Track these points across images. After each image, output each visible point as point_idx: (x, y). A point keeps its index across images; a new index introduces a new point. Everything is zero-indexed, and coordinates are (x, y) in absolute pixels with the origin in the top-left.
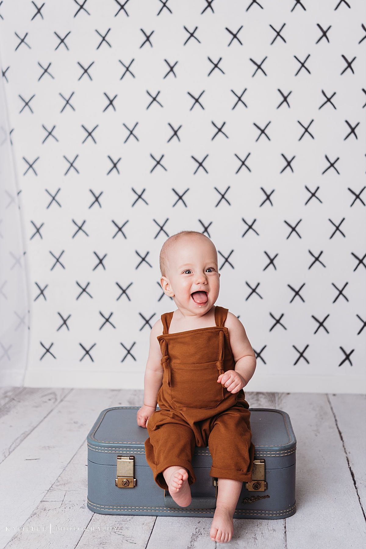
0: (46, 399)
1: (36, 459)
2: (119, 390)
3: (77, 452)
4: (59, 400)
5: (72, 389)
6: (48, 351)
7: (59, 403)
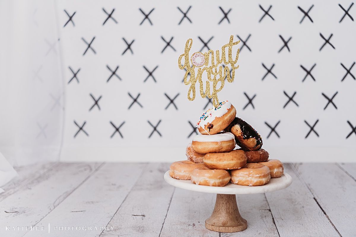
1: (82, 211)
2: (148, 163)
3: (121, 206)
4: (94, 169)
5: (104, 163)
6: (81, 129)
7: (95, 172)
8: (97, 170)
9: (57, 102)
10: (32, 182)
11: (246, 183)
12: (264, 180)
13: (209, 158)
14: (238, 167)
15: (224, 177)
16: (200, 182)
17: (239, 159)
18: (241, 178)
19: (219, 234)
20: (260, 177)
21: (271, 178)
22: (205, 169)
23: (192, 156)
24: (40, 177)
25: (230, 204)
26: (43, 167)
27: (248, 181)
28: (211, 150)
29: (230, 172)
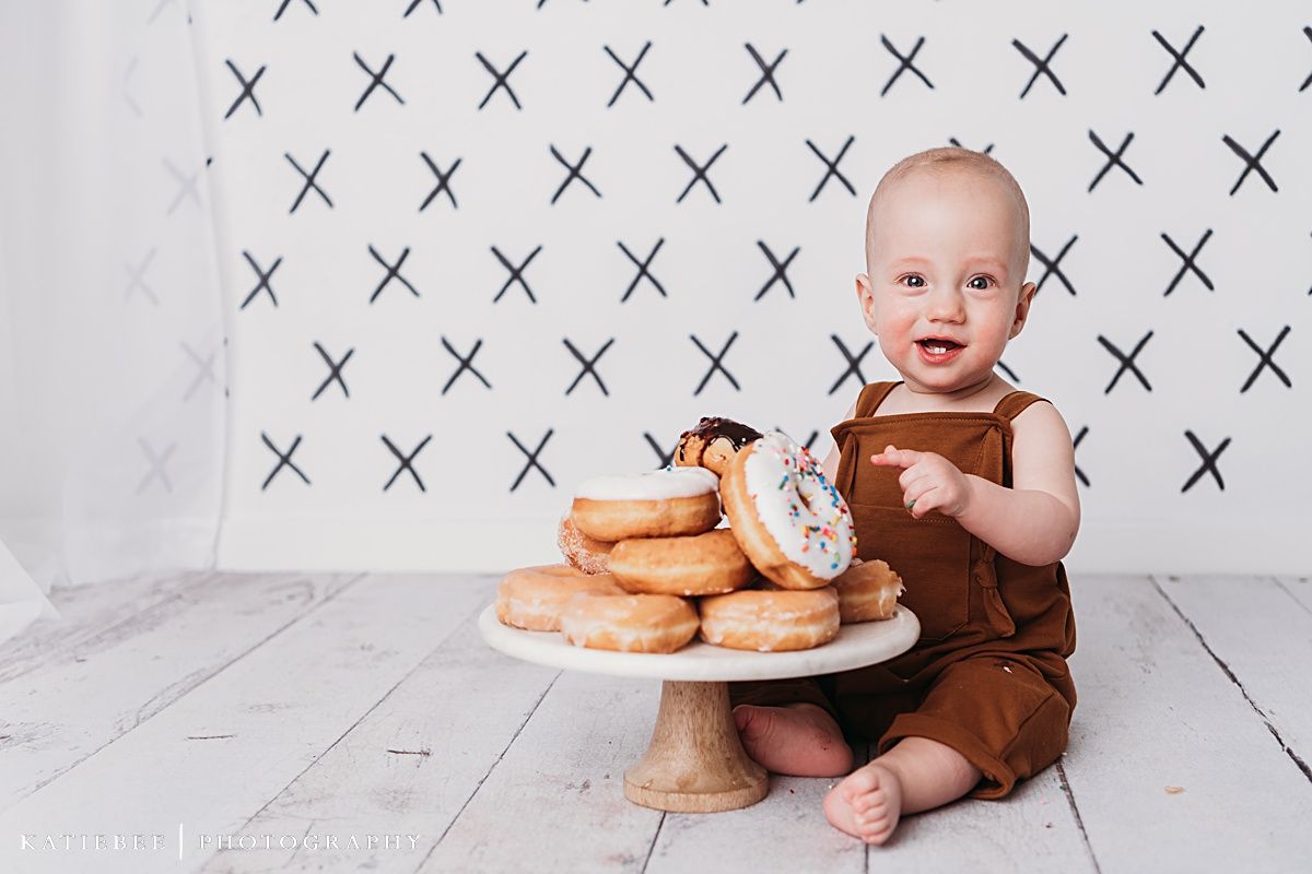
0: (280, 596)
1: (221, 738)
3: (362, 719)
4: (320, 597)
5: (364, 575)
6: (285, 460)
7: (320, 604)
8: (328, 599)
9: (206, 370)
10: (99, 638)
11: (750, 642)
12: (813, 632)
13: (625, 557)
14: (722, 587)
15: (672, 621)
16: (588, 640)
17: (727, 559)
18: (731, 626)
19: (658, 816)
20: (798, 621)
21: (843, 624)
22: (609, 594)
23: (575, 549)
24: (130, 622)
25: (704, 715)
26: (155, 590)
27: (755, 634)
28: (634, 529)
29: (697, 603)
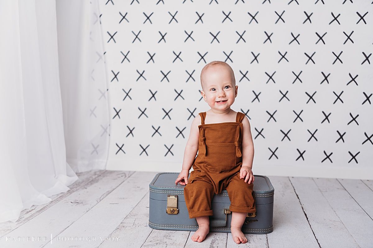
0: (120, 176)
1: (116, 204)
4: (127, 176)
5: (135, 172)
6: (121, 149)
7: (128, 178)
8: (129, 177)
9: (105, 131)
10: (88, 184)
24: (92, 181)
26: (95, 174)
